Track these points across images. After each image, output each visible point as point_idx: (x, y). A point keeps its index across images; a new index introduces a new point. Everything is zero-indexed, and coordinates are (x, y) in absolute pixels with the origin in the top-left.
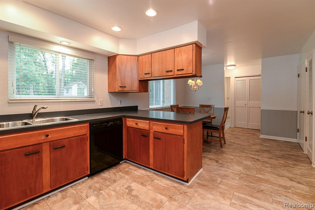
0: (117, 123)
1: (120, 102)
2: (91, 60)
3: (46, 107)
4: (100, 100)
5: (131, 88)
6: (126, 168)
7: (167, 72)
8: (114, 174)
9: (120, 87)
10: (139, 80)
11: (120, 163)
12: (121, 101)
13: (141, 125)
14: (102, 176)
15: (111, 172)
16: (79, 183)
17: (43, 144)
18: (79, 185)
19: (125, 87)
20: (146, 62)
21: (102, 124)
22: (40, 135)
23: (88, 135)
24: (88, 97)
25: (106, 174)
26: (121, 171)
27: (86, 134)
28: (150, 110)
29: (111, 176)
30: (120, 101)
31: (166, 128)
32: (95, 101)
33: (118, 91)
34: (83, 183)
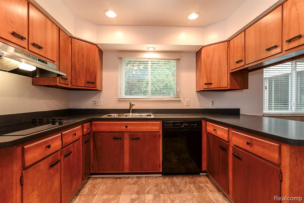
0: (193, 125)
1: (211, 103)
2: (178, 59)
3: (134, 104)
4: (186, 100)
5: (219, 84)
6: (202, 182)
7: (269, 50)
8: (185, 183)
9: (205, 84)
10: (231, 73)
11: (201, 174)
12: (213, 102)
13: (219, 133)
14: (174, 180)
15: (184, 179)
16: (152, 177)
17: (125, 133)
18: (151, 178)
19: (212, 84)
20: (237, 46)
21: (175, 125)
22: (122, 124)
23: (161, 133)
24: (173, 97)
25: (177, 180)
26: (194, 183)
27: (159, 132)
28: (263, 116)
29: (181, 184)
30: (211, 101)
31: (248, 143)
32: (180, 101)
33: (203, 90)
34: (155, 178)
